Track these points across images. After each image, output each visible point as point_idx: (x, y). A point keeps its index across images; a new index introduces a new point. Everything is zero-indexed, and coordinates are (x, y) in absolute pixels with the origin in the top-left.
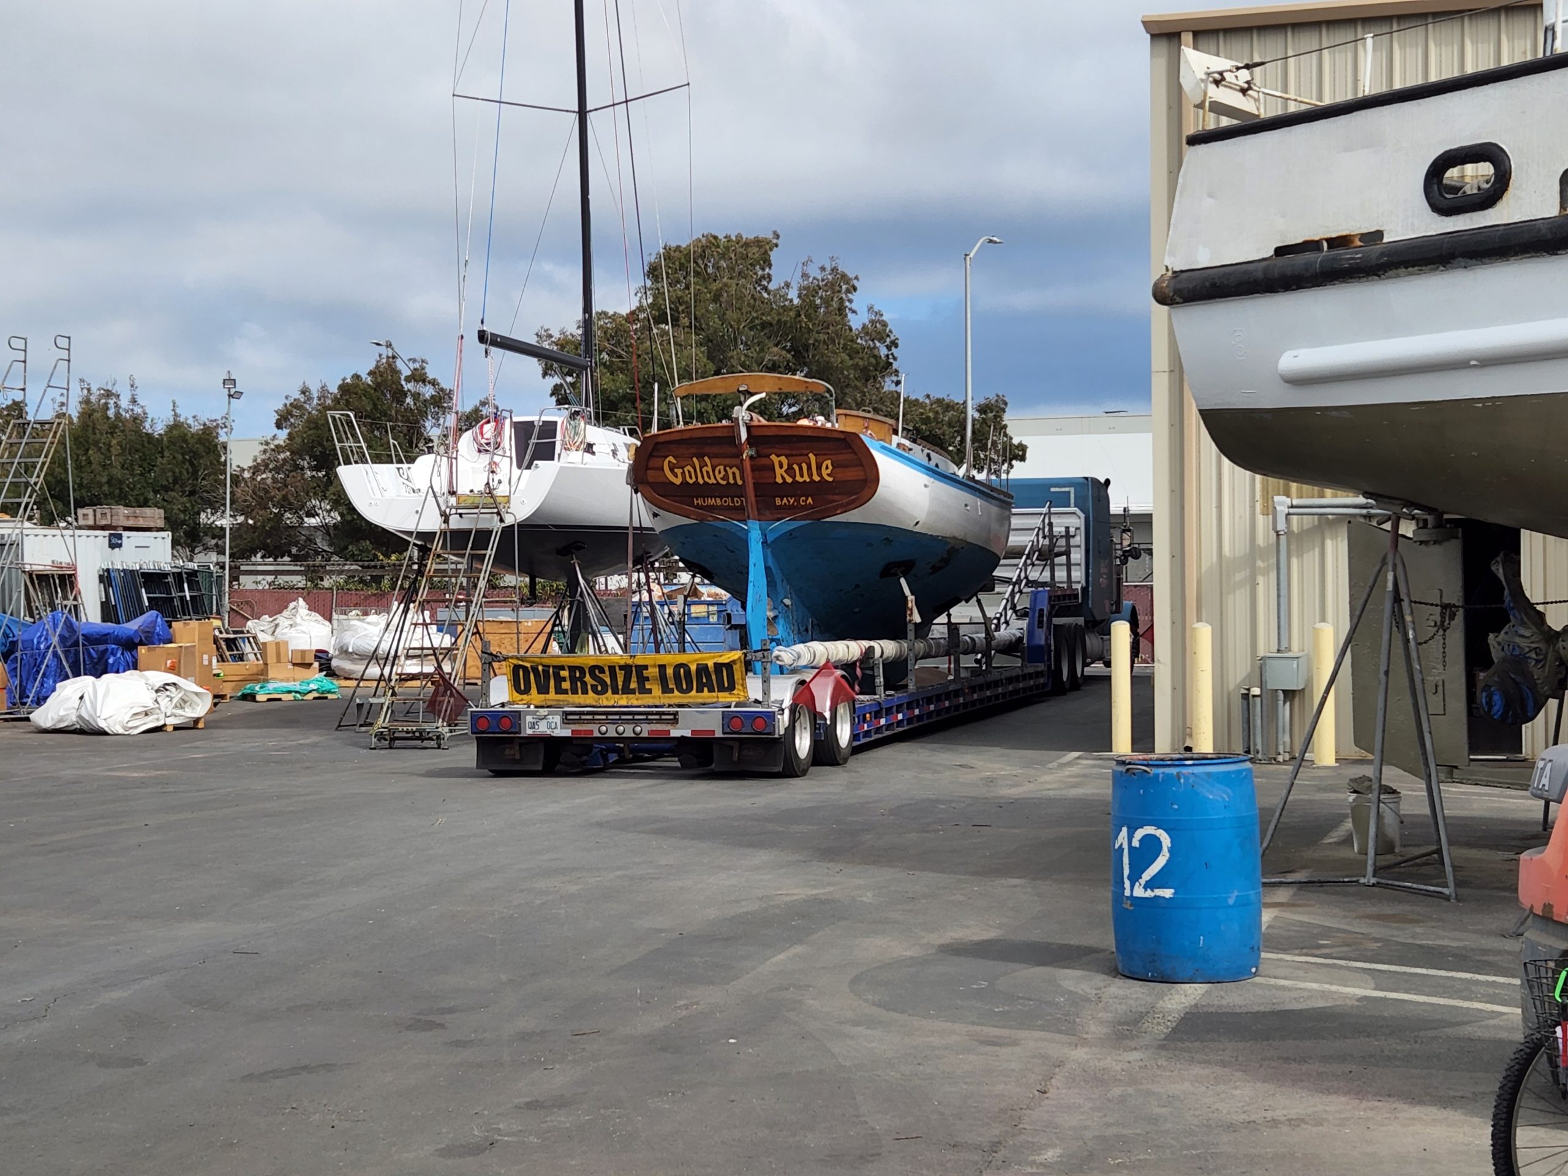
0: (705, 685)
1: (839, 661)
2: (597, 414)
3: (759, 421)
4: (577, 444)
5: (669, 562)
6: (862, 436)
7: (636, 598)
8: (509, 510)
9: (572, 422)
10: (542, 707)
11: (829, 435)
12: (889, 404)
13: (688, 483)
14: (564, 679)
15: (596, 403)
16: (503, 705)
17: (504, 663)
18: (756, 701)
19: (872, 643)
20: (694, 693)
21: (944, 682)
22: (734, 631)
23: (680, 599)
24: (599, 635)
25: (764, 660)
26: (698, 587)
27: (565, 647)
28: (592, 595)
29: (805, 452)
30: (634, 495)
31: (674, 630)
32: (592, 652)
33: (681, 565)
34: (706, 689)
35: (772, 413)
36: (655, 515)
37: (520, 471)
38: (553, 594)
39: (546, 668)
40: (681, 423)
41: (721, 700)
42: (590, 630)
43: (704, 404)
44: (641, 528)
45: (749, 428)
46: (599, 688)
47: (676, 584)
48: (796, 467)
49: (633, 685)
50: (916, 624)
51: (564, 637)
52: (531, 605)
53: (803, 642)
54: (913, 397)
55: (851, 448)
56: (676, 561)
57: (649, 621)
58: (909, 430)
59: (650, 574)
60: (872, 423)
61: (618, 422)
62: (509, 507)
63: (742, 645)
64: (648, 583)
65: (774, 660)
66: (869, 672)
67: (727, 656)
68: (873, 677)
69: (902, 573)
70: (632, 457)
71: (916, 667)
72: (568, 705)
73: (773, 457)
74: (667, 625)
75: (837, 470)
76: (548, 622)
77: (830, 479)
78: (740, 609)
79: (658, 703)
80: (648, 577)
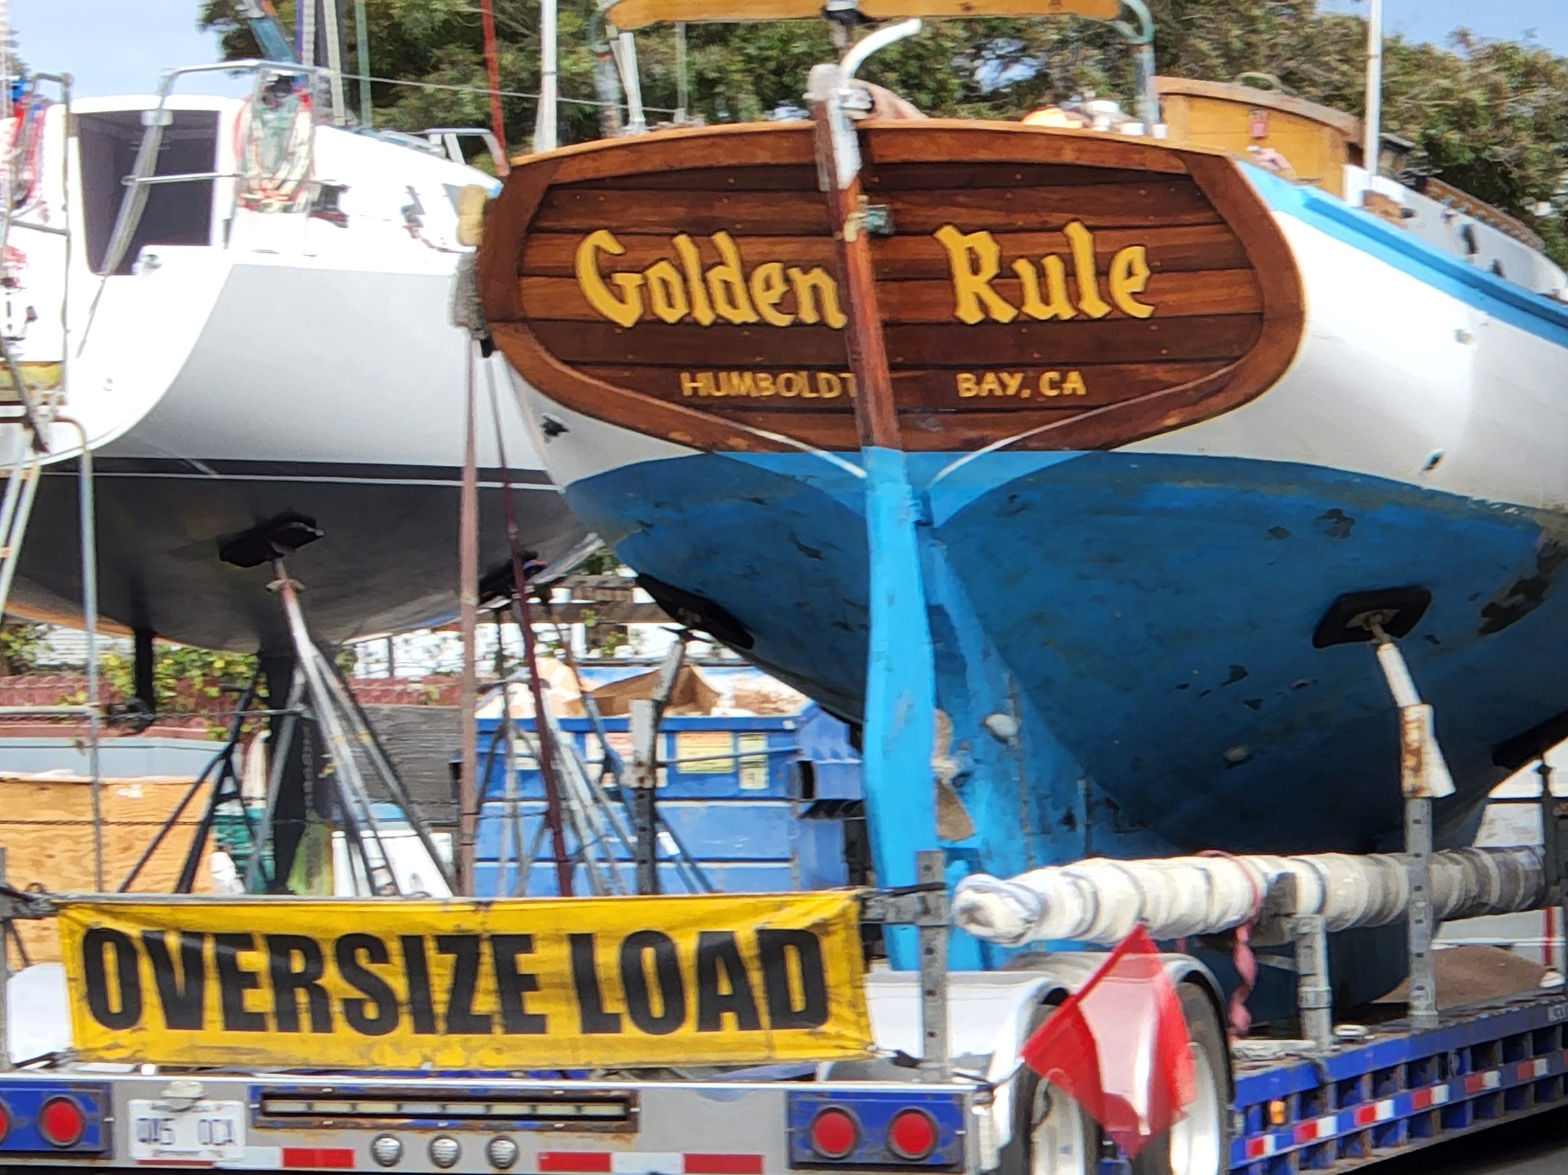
0: (726, 1004)
1: (1177, 924)
2: (352, 90)
3: (899, 114)
4: (287, 189)
5: (601, 587)
6: (1244, 169)
7: (491, 709)
8: (63, 412)
9: (269, 116)
10: (182, 1070)
11: (1135, 162)
12: (1332, 59)
13: (661, 322)
14: (251, 980)
15: (349, 48)
16: (51, 1061)
17: (48, 922)
18: (903, 1060)
19: (1289, 865)
20: (688, 1030)
21: (1528, 995)
22: (825, 821)
23: (640, 713)
24: (366, 833)
25: (926, 921)
26: (699, 671)
27: (253, 872)
28: (343, 697)
29: (1055, 219)
30: (480, 362)
31: (620, 817)
32: (344, 888)
33: (641, 596)
34: (729, 1019)
35: (942, 86)
36: (553, 429)
37: (96, 279)
38: (214, 692)
39: (192, 943)
40: (637, 117)
41: (780, 1054)
42: (336, 815)
43: (715, 54)
44: (503, 473)
45: (865, 137)
46: (371, 1012)
47: (624, 663)
48: (1023, 268)
49: (485, 1003)
50: (1434, 801)
51: (253, 836)
52: (140, 728)
53: (1060, 859)
54: (1412, 40)
55: (1212, 208)
56: (625, 586)
57: (537, 788)
58: (1401, 150)
59: (537, 627)
60: (1278, 124)
61: (426, 111)
62: (62, 402)
63: (852, 871)
64: (529, 660)
65: (961, 920)
66: (1277, 962)
67: (802, 907)
68: (1292, 980)
69: (1387, 629)
70: (474, 235)
71: (1438, 945)
72: (266, 1067)
73: (948, 235)
74: (596, 800)
75: (1167, 281)
76: (198, 785)
77: (1142, 311)
78: (844, 748)
79: (568, 1064)
80: (530, 638)
